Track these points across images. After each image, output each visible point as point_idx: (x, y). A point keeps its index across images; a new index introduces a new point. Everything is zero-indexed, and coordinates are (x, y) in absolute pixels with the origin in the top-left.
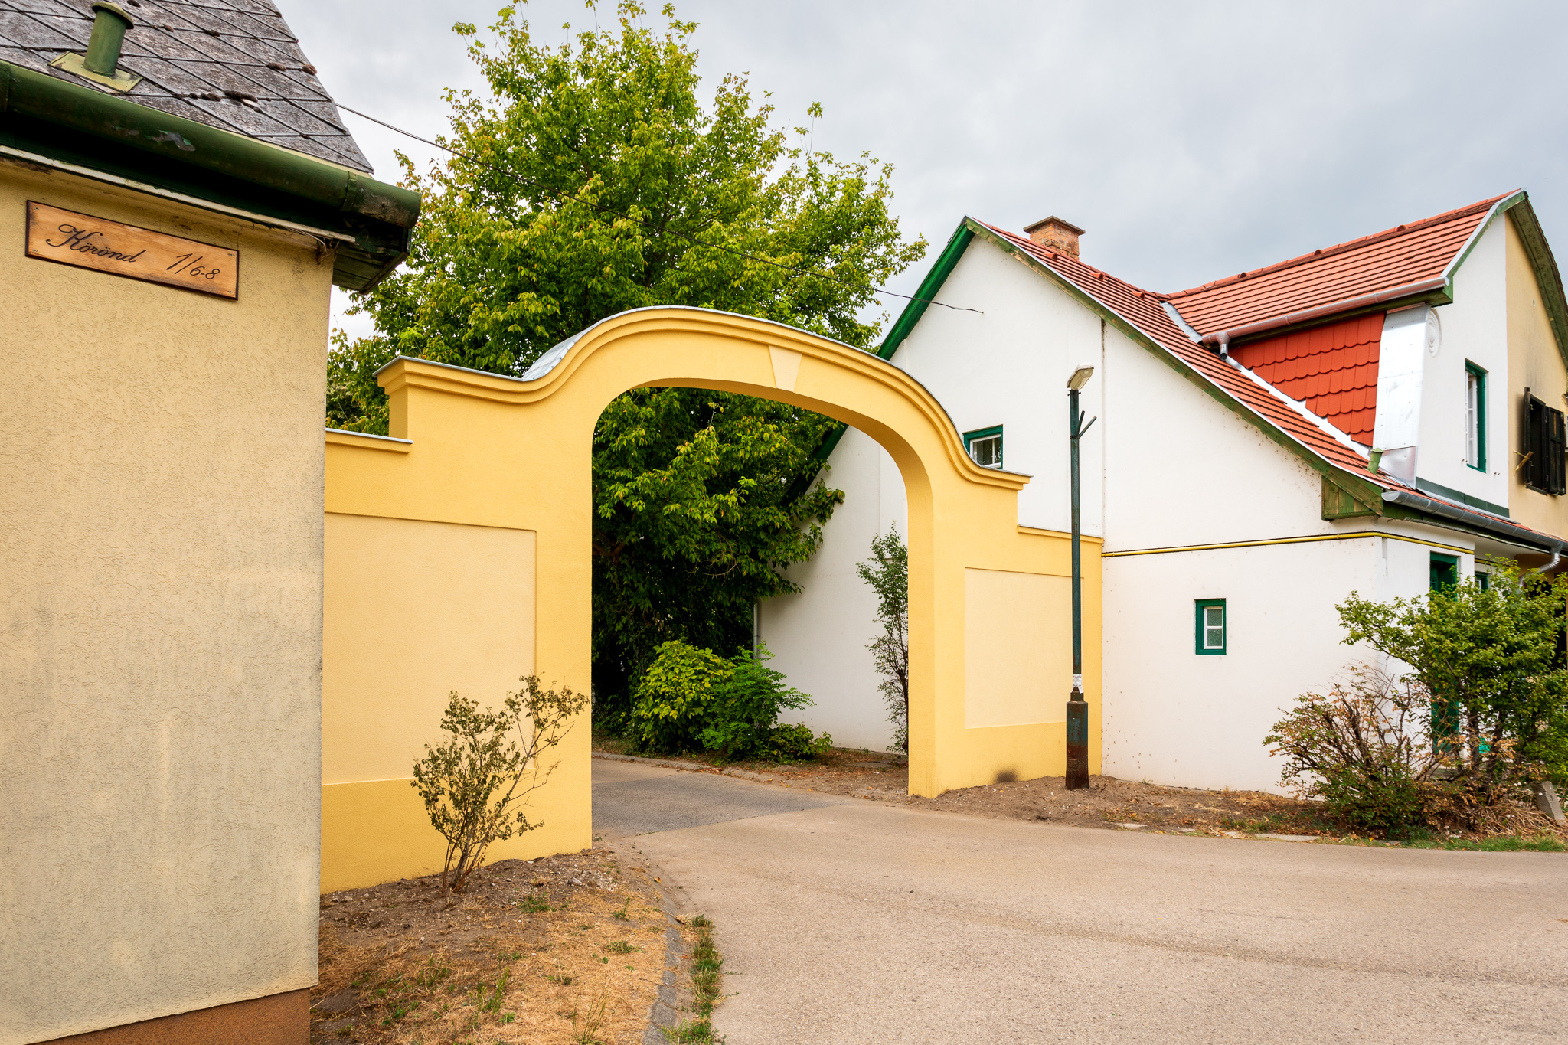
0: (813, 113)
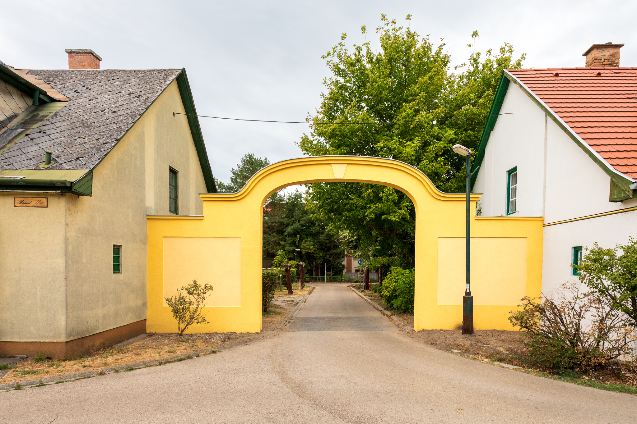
0: (474, 36)
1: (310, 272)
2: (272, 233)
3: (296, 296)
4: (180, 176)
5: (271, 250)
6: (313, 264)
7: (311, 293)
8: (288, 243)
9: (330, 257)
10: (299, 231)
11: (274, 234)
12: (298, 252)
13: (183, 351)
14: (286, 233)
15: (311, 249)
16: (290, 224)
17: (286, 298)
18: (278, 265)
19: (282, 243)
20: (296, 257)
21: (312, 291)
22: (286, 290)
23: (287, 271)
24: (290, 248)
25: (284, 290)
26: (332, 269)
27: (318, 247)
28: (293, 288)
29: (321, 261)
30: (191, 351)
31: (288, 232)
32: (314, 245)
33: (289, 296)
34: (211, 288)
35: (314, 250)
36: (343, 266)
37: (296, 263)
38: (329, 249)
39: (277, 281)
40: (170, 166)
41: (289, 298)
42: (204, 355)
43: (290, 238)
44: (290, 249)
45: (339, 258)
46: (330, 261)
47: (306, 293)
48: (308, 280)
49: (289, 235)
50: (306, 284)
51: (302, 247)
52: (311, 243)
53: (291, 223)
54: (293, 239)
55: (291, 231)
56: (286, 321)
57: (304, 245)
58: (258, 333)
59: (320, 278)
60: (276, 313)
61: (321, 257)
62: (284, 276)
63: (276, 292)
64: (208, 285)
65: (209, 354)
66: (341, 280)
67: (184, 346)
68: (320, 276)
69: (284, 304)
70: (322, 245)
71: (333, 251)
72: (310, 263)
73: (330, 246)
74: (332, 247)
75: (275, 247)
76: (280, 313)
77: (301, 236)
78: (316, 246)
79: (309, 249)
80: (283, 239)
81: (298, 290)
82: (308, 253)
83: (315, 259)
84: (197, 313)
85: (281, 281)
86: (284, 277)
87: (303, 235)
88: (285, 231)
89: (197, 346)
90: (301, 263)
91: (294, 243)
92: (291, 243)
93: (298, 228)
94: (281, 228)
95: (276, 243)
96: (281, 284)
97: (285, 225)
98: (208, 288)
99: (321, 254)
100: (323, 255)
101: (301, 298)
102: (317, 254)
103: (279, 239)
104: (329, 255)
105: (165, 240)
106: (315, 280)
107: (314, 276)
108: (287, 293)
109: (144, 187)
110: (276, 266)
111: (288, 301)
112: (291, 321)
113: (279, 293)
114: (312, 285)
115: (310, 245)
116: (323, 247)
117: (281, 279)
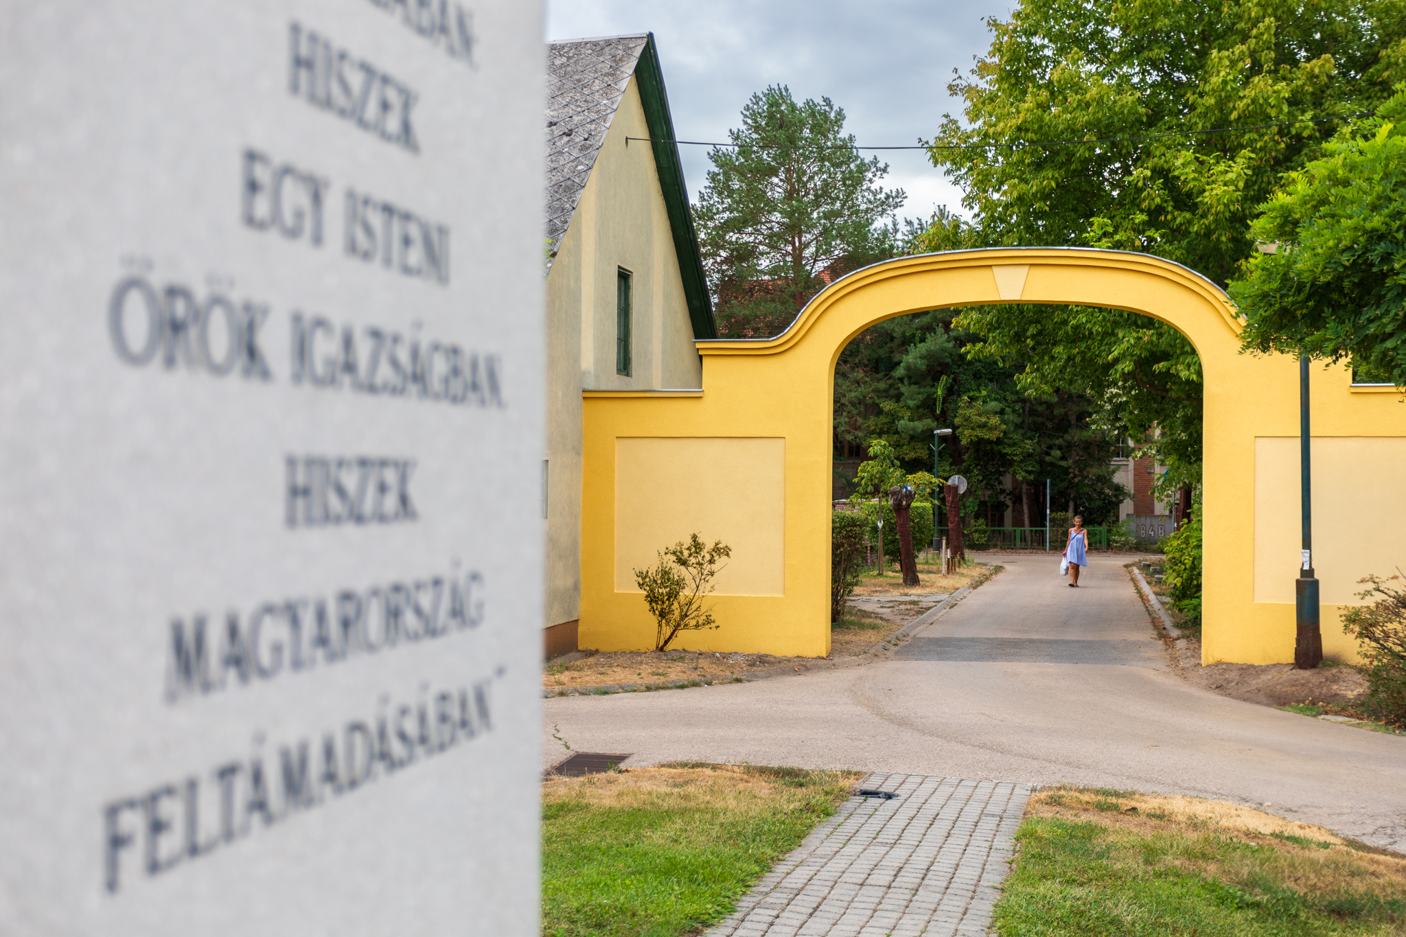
1: (992, 512)
2: (853, 369)
3: (928, 590)
4: (635, 282)
5: (849, 432)
6: (1000, 483)
7: (981, 583)
8: (908, 408)
9: (1063, 458)
10: (948, 360)
11: (859, 374)
12: (943, 438)
13: (681, 674)
14: (900, 372)
15: (991, 429)
16: (913, 335)
17: (895, 595)
18: (870, 488)
19: (887, 405)
20: (936, 458)
21: (987, 579)
22: (897, 572)
23: (901, 508)
24: (916, 423)
25: (890, 574)
26: (1074, 499)
27: (1018, 420)
28: (919, 567)
29: (1029, 472)
30: (694, 676)
31: (908, 368)
32: (1002, 412)
33: (907, 591)
34: (726, 552)
35: (1005, 432)
36: (1118, 489)
37: (934, 480)
38: (1063, 426)
39: (867, 540)
40: (619, 267)
41: (906, 595)
42: (721, 684)
43: (914, 388)
44: (914, 429)
45: (1103, 460)
46: (1066, 471)
47: (966, 581)
48: (983, 541)
49: (910, 378)
50: (969, 555)
51: (957, 421)
52: (993, 405)
53: (919, 333)
54: (928, 389)
55: (919, 361)
56: (889, 642)
57: (968, 412)
58: (823, 658)
59: (1028, 535)
60: (862, 627)
61: (1030, 455)
62: (890, 528)
63: (866, 577)
64: (720, 546)
65: (730, 683)
66: (1109, 541)
67: (679, 666)
68: (1027, 528)
69: (889, 610)
70: (1033, 412)
71: (1076, 435)
72: (989, 480)
73: (1066, 414)
74: (1073, 419)
75: (860, 420)
76: (874, 627)
77: (955, 380)
78: (1010, 417)
79: (983, 426)
80: (892, 392)
81: (939, 572)
82: (981, 441)
83: (1006, 462)
84: (694, 607)
85: (880, 544)
86: (891, 530)
87: (962, 377)
88: (899, 363)
89: (703, 668)
90: (955, 480)
91: (927, 406)
92: (918, 407)
93: (943, 350)
94: (882, 352)
95: (866, 405)
96: (881, 552)
97: (896, 342)
98: (720, 551)
99: (1029, 445)
100: (1038, 450)
101: (945, 596)
102: (1014, 444)
103: (877, 391)
104: (1060, 448)
105: (619, 446)
106: (1008, 543)
107: (1008, 527)
108: (901, 581)
109: (580, 331)
110: (867, 493)
111: (901, 603)
112: (901, 643)
113: (873, 581)
114: (993, 558)
115: (986, 413)
116: (1040, 420)
117: (880, 536)
